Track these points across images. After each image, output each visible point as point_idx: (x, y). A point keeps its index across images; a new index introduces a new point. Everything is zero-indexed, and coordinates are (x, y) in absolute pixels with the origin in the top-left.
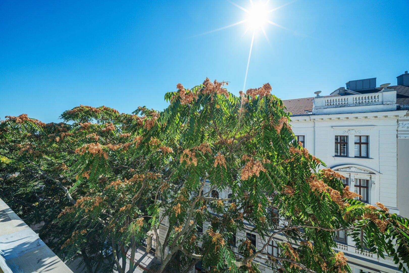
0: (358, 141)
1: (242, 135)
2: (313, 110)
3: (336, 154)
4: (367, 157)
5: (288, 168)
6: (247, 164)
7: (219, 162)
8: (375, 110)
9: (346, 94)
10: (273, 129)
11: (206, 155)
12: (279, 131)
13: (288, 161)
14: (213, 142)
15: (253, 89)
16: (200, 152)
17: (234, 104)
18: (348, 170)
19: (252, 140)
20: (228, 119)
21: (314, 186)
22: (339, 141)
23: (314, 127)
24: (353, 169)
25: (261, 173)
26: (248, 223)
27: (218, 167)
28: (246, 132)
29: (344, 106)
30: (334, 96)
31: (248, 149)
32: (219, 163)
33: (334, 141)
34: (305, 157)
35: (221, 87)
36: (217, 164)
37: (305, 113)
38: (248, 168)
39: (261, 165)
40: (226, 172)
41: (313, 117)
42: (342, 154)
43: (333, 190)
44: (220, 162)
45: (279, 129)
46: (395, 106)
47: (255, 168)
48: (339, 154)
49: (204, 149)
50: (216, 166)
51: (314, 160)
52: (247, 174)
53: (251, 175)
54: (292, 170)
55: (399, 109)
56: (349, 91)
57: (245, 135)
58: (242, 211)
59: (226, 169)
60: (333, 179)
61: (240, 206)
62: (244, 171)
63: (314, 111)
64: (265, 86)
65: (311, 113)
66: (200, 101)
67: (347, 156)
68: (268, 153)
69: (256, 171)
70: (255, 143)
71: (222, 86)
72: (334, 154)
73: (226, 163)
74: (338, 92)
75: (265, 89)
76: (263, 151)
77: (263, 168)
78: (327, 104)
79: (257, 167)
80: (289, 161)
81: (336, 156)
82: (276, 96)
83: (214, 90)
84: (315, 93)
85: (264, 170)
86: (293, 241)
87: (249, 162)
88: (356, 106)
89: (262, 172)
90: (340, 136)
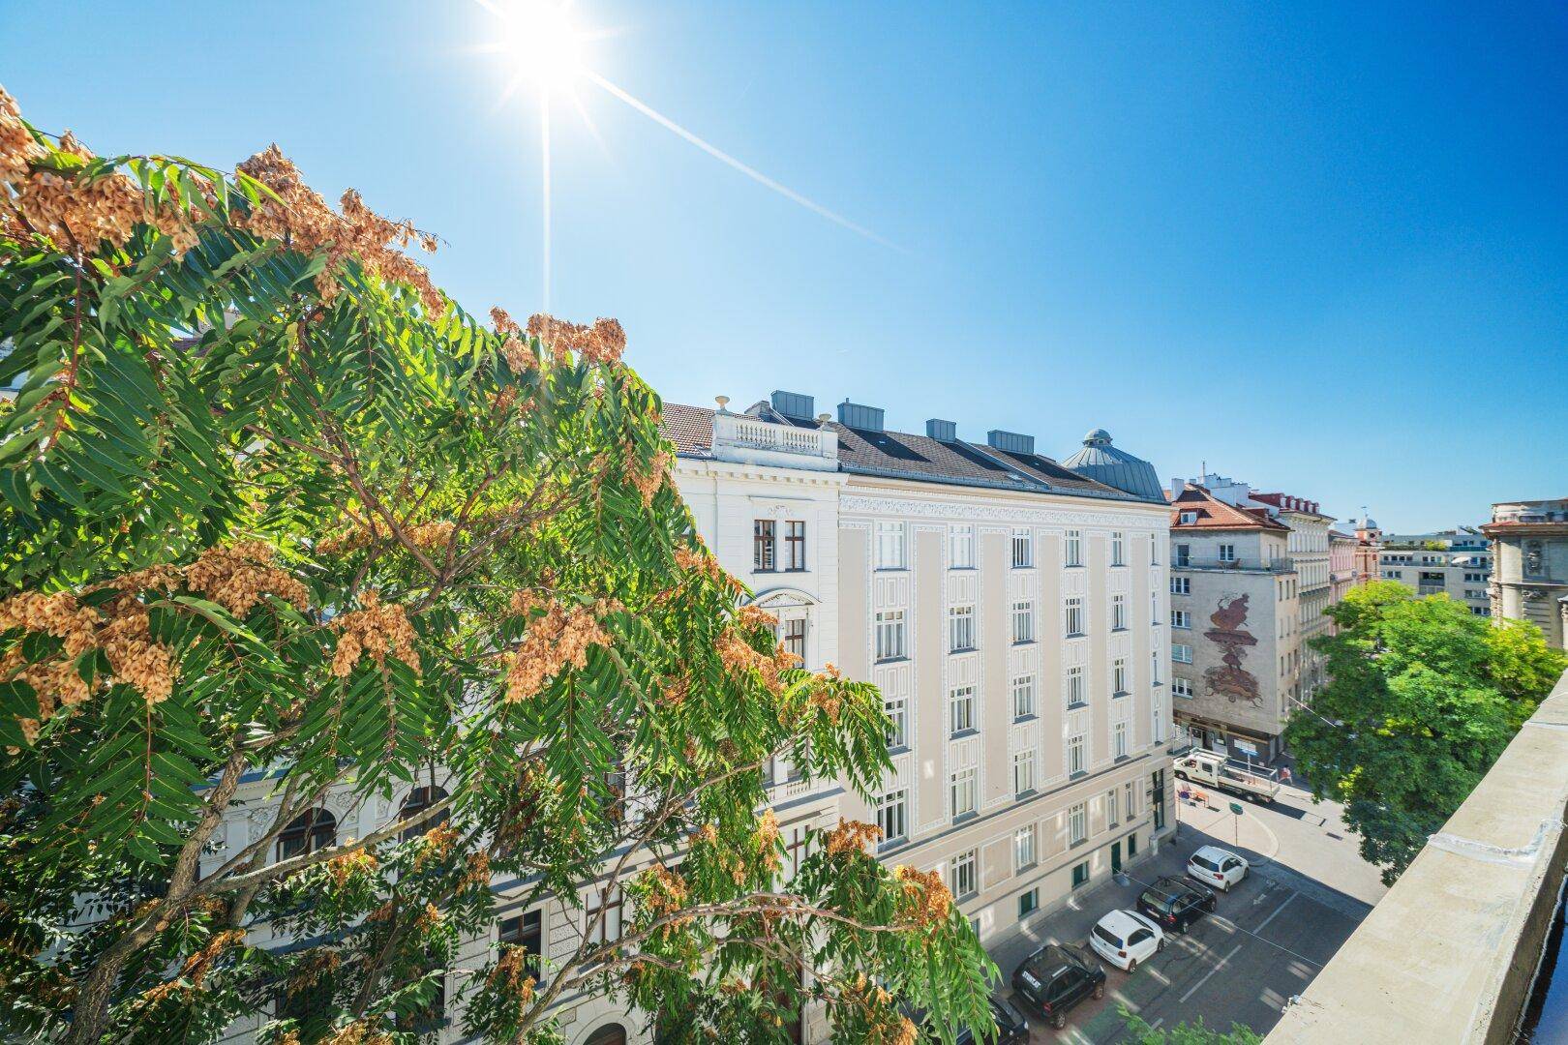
0: (790, 535)
1: (494, 505)
2: (713, 445)
3: (757, 567)
4: (803, 569)
5: (668, 620)
6: (537, 628)
7: (368, 643)
8: (812, 466)
9: (772, 420)
10: (630, 491)
11: (262, 617)
12: (650, 497)
13: (667, 597)
14: (307, 541)
15: (559, 323)
16: (201, 605)
17: (468, 357)
18: (775, 602)
19: (539, 528)
20: (428, 421)
21: (730, 658)
22: (761, 534)
23: (715, 494)
24: (783, 600)
25: (593, 651)
26: (512, 877)
27: (358, 672)
28: (515, 494)
29: (769, 449)
30: (752, 418)
31: (521, 568)
32: (365, 651)
33: (752, 533)
34: (711, 580)
35: (387, 247)
36: (355, 656)
37: (696, 452)
38: (542, 645)
39: (591, 624)
40: (418, 690)
41: (713, 466)
42: (766, 566)
43: (763, 658)
44: (377, 644)
45: (649, 490)
46: (835, 463)
47: (571, 639)
48: (761, 567)
49: (236, 580)
50: (344, 670)
51: (731, 586)
52: (535, 670)
53: (553, 668)
54: (682, 623)
55: (840, 470)
56: (777, 415)
57: (506, 507)
58: (485, 841)
59: (420, 673)
60: (759, 629)
61: (477, 824)
62: (523, 662)
63: (715, 449)
64: (603, 324)
65: (709, 455)
66: (217, 273)
67: (773, 570)
68: (600, 575)
69: (576, 649)
70: (554, 540)
71: (394, 244)
72: (753, 566)
73: (414, 644)
74: (757, 411)
75: (606, 338)
76: (584, 572)
77: (601, 633)
78: (740, 435)
79: (579, 633)
80: (671, 596)
81: (757, 571)
82: (638, 375)
83: (338, 242)
84: (718, 399)
85: (602, 639)
86: (667, 849)
87: (544, 619)
88: (786, 452)
89: (597, 647)
90: (763, 521)
